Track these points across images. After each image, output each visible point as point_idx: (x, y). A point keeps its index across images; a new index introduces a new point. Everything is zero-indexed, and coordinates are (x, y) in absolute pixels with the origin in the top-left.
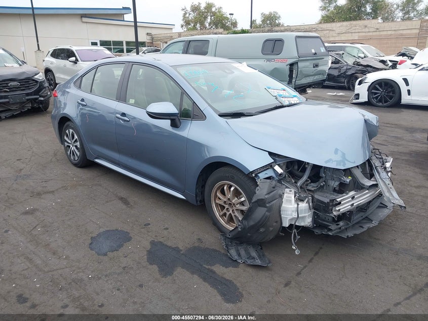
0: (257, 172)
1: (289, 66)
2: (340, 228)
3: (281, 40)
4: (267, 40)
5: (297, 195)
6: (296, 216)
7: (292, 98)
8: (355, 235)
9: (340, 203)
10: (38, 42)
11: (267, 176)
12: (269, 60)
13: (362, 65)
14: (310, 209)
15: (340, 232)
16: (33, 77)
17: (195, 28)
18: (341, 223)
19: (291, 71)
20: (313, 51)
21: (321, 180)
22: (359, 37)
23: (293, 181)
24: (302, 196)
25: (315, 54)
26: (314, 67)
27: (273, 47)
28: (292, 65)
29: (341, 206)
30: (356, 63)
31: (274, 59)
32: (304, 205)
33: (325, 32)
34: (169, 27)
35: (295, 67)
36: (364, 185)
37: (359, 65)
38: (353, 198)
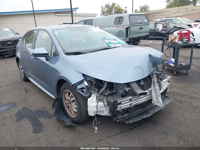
0: (76, 85)
1: (126, 29)
2: (125, 117)
3: (122, 17)
4: (116, 18)
5: (98, 98)
6: (97, 110)
7: (118, 44)
8: (134, 122)
9: (120, 103)
10: (36, 25)
11: (81, 87)
12: (117, 27)
13: (177, 28)
14: (105, 106)
15: (124, 120)
16: (18, 39)
17: (107, 15)
18: (126, 115)
19: (127, 32)
20: (140, 21)
21: (114, 89)
22: (183, 14)
23: (97, 90)
24: (101, 98)
25: (140, 23)
26: (140, 29)
27: (119, 21)
28: (127, 29)
29: (121, 105)
30: (174, 27)
31: (119, 26)
32: (101, 104)
33: (166, 13)
34: (95, 15)
35: (129, 29)
36: (137, 93)
37: (176, 28)
38: (131, 100)
